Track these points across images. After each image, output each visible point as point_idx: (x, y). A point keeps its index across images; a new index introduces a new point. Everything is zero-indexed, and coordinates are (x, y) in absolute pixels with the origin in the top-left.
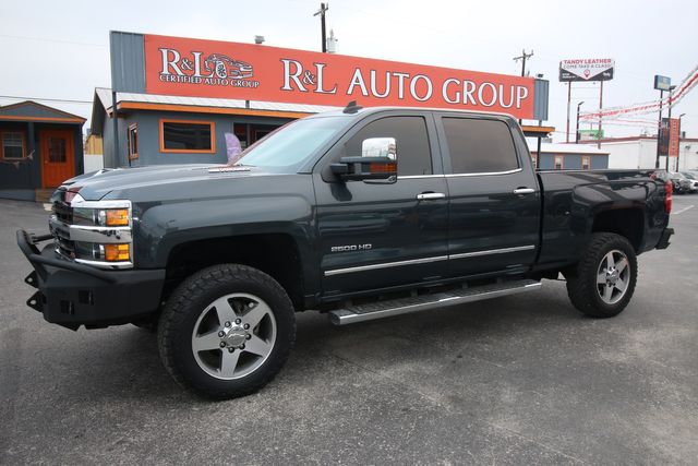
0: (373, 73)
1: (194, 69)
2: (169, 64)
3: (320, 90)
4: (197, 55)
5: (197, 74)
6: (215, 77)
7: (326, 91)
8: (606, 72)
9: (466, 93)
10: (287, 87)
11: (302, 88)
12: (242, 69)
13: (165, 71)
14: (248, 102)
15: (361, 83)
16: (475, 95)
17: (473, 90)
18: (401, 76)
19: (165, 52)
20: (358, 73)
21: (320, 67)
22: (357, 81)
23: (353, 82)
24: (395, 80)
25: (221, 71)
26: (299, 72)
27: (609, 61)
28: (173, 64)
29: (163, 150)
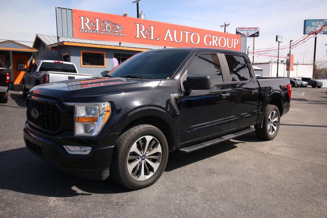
0: (175, 31)
1: (96, 27)
2: (85, 24)
3: (152, 38)
4: (97, 20)
5: (97, 29)
6: (106, 31)
7: (155, 39)
8: (256, 33)
9: (214, 41)
10: (138, 36)
11: (145, 37)
12: (118, 27)
13: (83, 28)
14: (120, 43)
15: (170, 36)
16: (217, 42)
17: (217, 40)
18: (187, 33)
19: (82, 18)
20: (169, 31)
21: (152, 27)
22: (168, 35)
23: (167, 35)
24: (184, 34)
25: (109, 28)
26: (143, 30)
27: (257, 28)
28: (86, 24)
29: (82, 65)
